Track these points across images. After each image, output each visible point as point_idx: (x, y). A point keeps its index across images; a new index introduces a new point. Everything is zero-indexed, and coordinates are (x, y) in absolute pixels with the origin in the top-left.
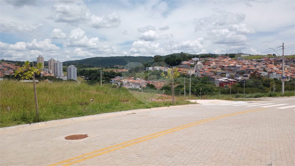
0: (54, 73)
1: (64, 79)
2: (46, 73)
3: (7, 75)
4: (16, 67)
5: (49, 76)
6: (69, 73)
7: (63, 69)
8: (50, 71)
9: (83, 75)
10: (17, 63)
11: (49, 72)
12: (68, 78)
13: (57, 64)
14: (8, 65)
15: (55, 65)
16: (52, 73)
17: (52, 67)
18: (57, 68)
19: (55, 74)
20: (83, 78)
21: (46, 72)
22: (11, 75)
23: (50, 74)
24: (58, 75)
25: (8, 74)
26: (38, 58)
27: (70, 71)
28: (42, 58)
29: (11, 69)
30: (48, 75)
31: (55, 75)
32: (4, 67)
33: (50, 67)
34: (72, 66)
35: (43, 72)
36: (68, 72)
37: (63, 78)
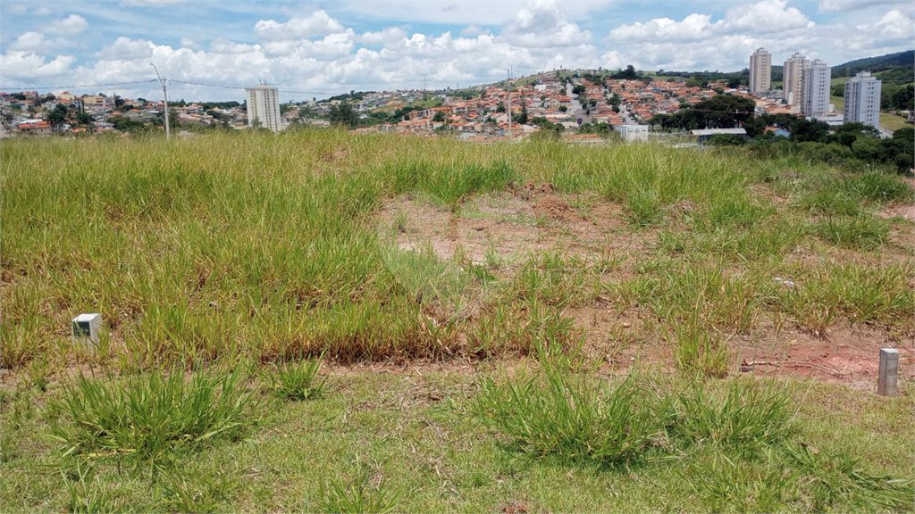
0: (802, 102)
1: (831, 124)
2: (773, 106)
3: (661, 115)
4: (688, 89)
5: (780, 115)
6: (851, 100)
7: (832, 88)
8: (786, 98)
9: (904, 108)
10: (692, 79)
11: (784, 101)
12: (845, 119)
13: (811, 71)
14: (668, 86)
15: (807, 75)
16: (794, 105)
17: (797, 85)
18: (811, 86)
19: (802, 105)
20: (905, 117)
21: (776, 99)
22: (670, 114)
23: (788, 107)
24: (815, 108)
25: (664, 112)
26: (754, 58)
27: (857, 94)
28: (766, 56)
29: (675, 96)
30: (780, 109)
31: (802, 108)
32: (657, 92)
33: (787, 83)
34: (866, 77)
35: (764, 103)
36: (848, 97)
37: (831, 118)
